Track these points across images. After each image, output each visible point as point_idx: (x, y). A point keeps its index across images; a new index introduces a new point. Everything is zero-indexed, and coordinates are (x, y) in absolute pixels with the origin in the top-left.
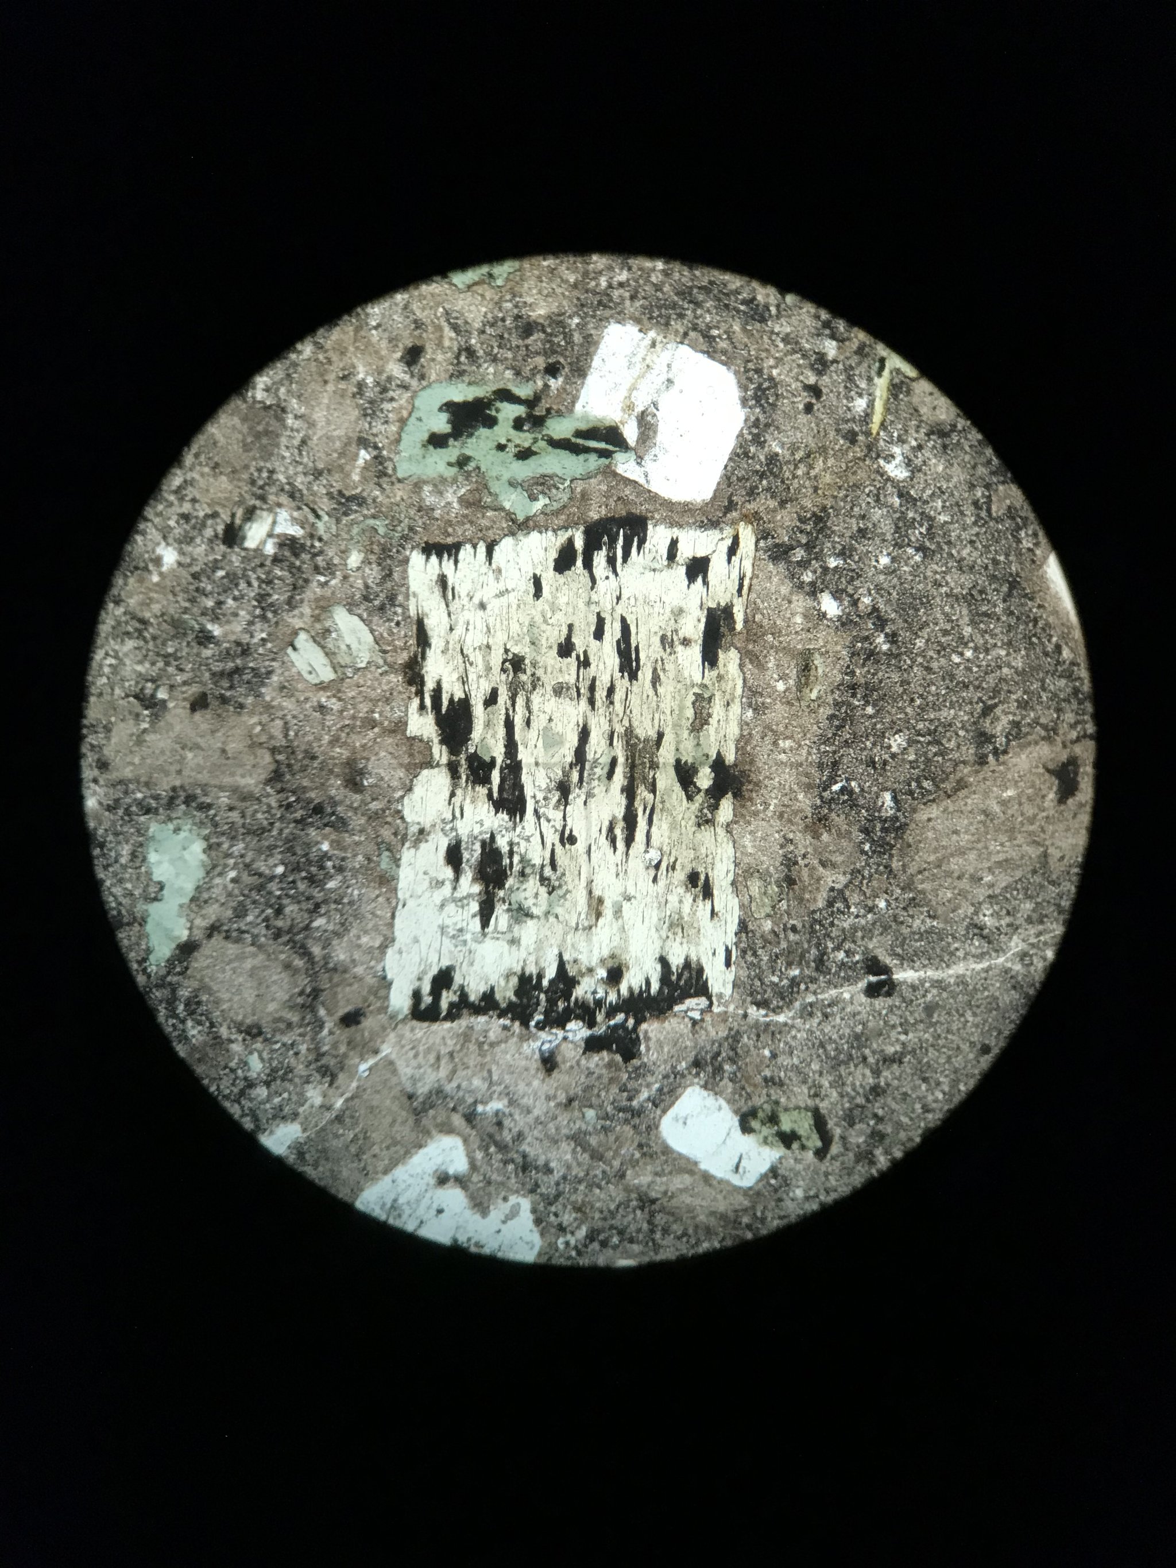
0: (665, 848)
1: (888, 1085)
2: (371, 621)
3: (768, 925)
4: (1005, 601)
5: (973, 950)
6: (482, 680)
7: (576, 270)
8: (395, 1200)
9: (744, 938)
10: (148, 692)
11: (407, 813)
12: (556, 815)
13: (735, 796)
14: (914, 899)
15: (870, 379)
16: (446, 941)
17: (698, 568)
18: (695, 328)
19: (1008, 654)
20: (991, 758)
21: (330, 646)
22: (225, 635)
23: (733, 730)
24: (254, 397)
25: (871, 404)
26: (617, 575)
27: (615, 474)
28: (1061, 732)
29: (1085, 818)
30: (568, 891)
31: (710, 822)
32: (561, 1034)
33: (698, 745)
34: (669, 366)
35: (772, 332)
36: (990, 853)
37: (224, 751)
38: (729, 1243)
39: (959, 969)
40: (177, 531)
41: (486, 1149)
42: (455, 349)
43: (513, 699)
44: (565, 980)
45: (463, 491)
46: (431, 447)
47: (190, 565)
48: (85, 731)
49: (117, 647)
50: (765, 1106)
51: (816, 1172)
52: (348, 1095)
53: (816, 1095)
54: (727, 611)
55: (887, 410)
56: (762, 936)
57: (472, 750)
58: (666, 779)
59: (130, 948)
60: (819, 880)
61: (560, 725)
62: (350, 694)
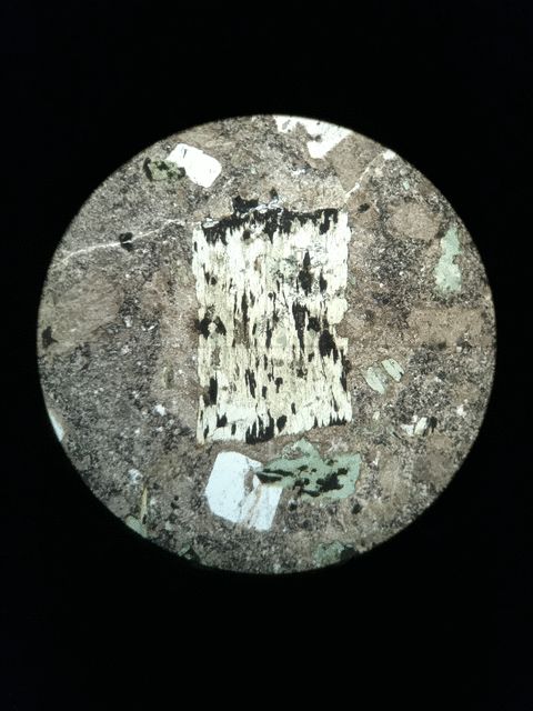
0: (228, 295)
1: (119, 194)
2: (367, 388)
3: (179, 263)
4: (81, 417)
5: (85, 258)
6: (316, 365)
9: (189, 256)
10: (466, 350)
11: (346, 302)
12: (278, 306)
13: (198, 320)
14: (113, 279)
15: (149, 513)
16: (324, 246)
18: (230, 531)
19: (78, 393)
20: (83, 345)
21: (385, 376)
22: (433, 378)
23: (200, 351)
25: (148, 502)
26: (258, 417)
27: (262, 462)
28: (52, 359)
29: (40, 321)
30: (271, 272)
31: (208, 308)
32: (269, 207)
33: (216, 342)
34: (241, 512)
35: (195, 531)
36: (80, 302)
37: (430, 325)
40: (458, 423)
41: (300, 153)
42: (338, 514)
43: (301, 358)
44: (269, 231)
45: (330, 450)
46: (346, 468)
47: (451, 408)
48: (494, 330)
49: (481, 368)
50: (174, 181)
51: (149, 152)
52: (364, 173)
53: (152, 187)
54: (207, 404)
55: (141, 500)
56: (181, 257)
57: (318, 333)
58: (230, 326)
59: (466, 233)
60: (157, 285)
61: (280, 347)
62: (375, 355)
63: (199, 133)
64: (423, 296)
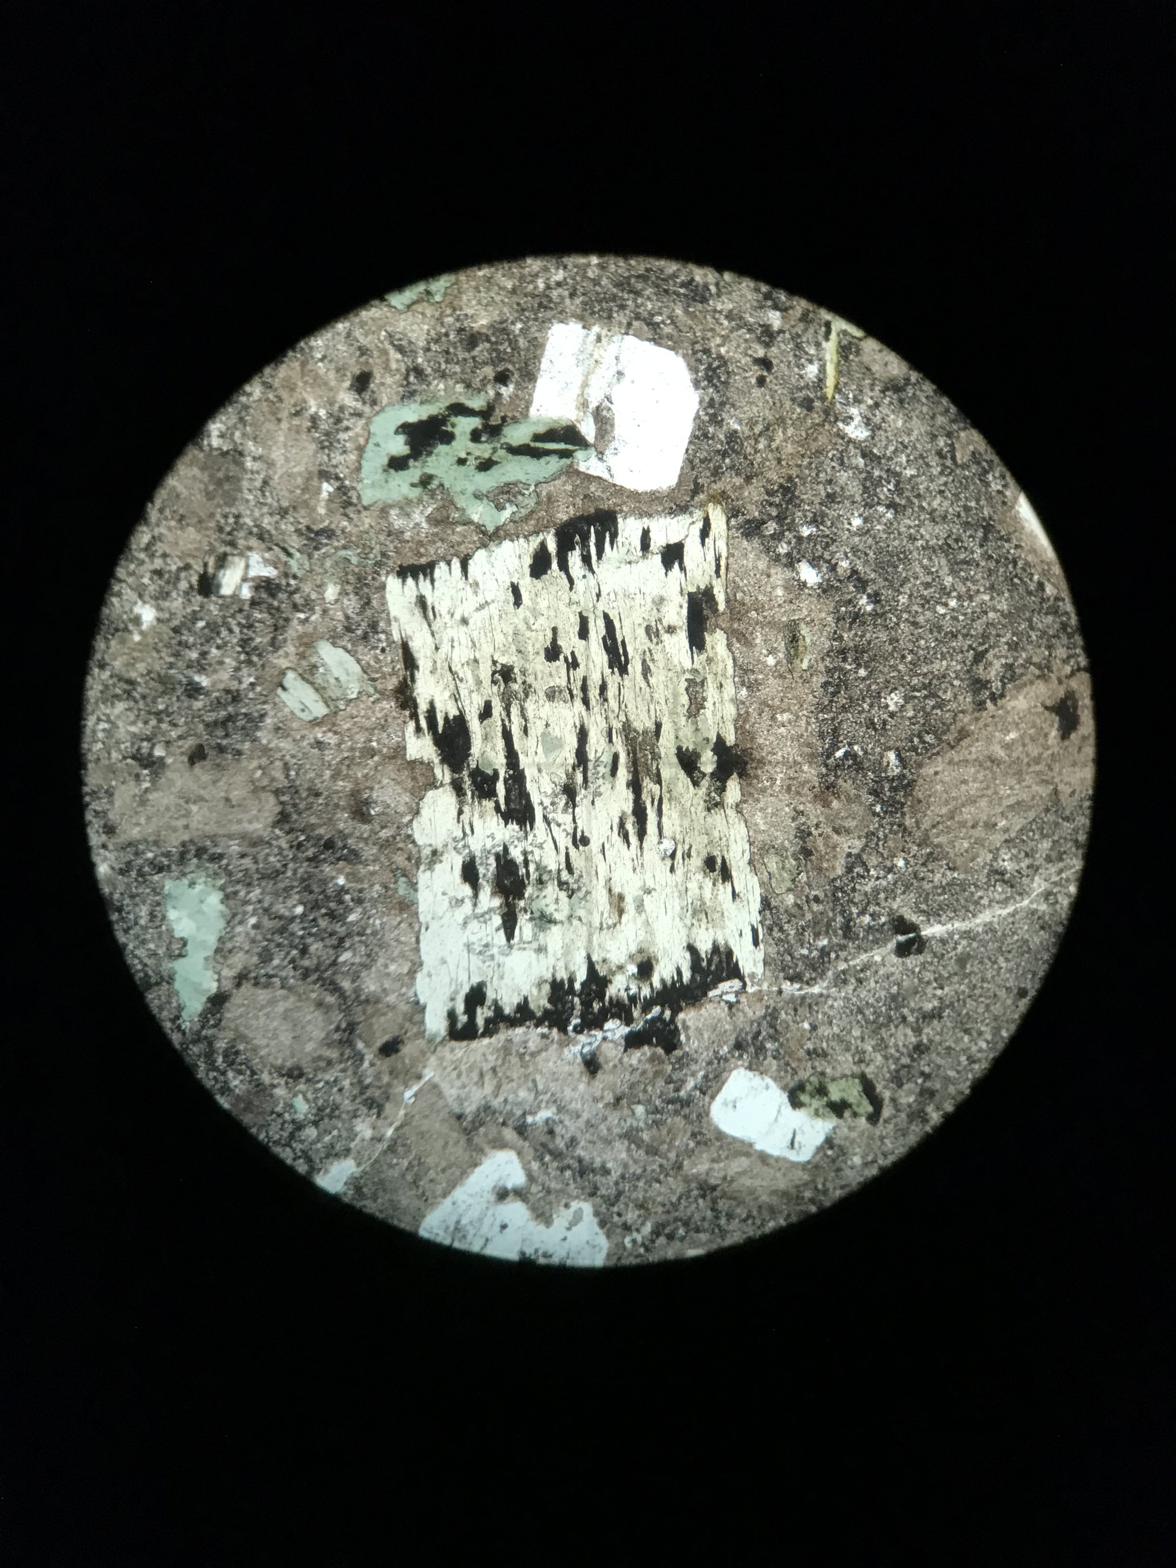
0: (678, 837)
1: (931, 1041)
2: (356, 652)
3: (790, 899)
4: (981, 546)
5: (997, 897)
6: (474, 695)
7: (512, 276)
8: (458, 1222)
9: (769, 916)
10: (145, 751)
11: (417, 837)
12: (566, 819)
13: (740, 776)
14: (931, 853)
15: (818, 345)
16: (474, 958)
17: (673, 555)
18: (638, 317)
19: (992, 599)
20: (989, 704)
21: (319, 681)
22: (214, 684)
23: (730, 711)
24: (210, 445)
25: (822, 369)
26: (593, 572)
27: (578, 473)
28: (1055, 669)
29: (1089, 751)
30: (588, 893)
31: (719, 805)
32: (599, 1034)
33: (697, 730)
34: (617, 358)
35: (715, 311)
36: (1001, 798)
37: (227, 800)
38: (794, 1219)
39: (985, 917)
40: (152, 588)
41: (541, 1159)
42: (403, 370)
43: (507, 709)
44: (597, 981)
45: (430, 510)
46: (392, 471)
47: (169, 620)
48: (87, 799)
49: (108, 711)
50: (812, 1079)
51: (871, 1138)
52: (397, 1124)
53: (861, 1061)
54: (708, 594)
55: (839, 373)
56: (786, 911)
57: (473, 766)
58: (671, 770)
59: (161, 1008)
60: (834, 847)
61: (557, 729)
62: (345, 726)
63: (763, 1188)
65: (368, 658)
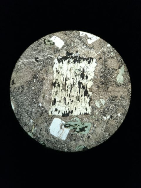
0: (62, 77)
1: (37, 47)
3: (50, 67)
4: (19, 104)
5: (25, 62)
6: (83, 98)
9: (53, 65)
10: (122, 99)
11: (92, 83)
12: (75, 81)
13: (53, 83)
14: (32, 69)
15: (34, 132)
16: (89, 67)
18: (55, 139)
19: (19, 98)
20: (22, 85)
21: (100, 103)
22: (113, 105)
23: (53, 91)
25: (34, 129)
26: (66, 110)
27: (65, 122)
28: (13, 88)
29: (12, 78)
30: (74, 72)
31: (56, 80)
32: (75, 55)
33: (57, 89)
34: (58, 134)
35: (46, 138)
36: (23, 74)
39: (27, 60)
40: (118, 118)
41: (85, 42)
42: (84, 138)
43: (79, 96)
44: (75, 62)
45: (84, 121)
46: (87, 126)
47: (117, 114)
48: (130, 95)
49: (126, 104)
50: (51, 45)
52: (101, 49)
53: (45, 46)
54: (53, 105)
55: (32, 128)
56: (51, 65)
57: (84, 90)
58: (61, 85)
59: (126, 68)
60: (43, 72)
61: (74, 92)
62: (98, 97)
63: (60, 33)
64: (113, 83)
65: (94, 105)
